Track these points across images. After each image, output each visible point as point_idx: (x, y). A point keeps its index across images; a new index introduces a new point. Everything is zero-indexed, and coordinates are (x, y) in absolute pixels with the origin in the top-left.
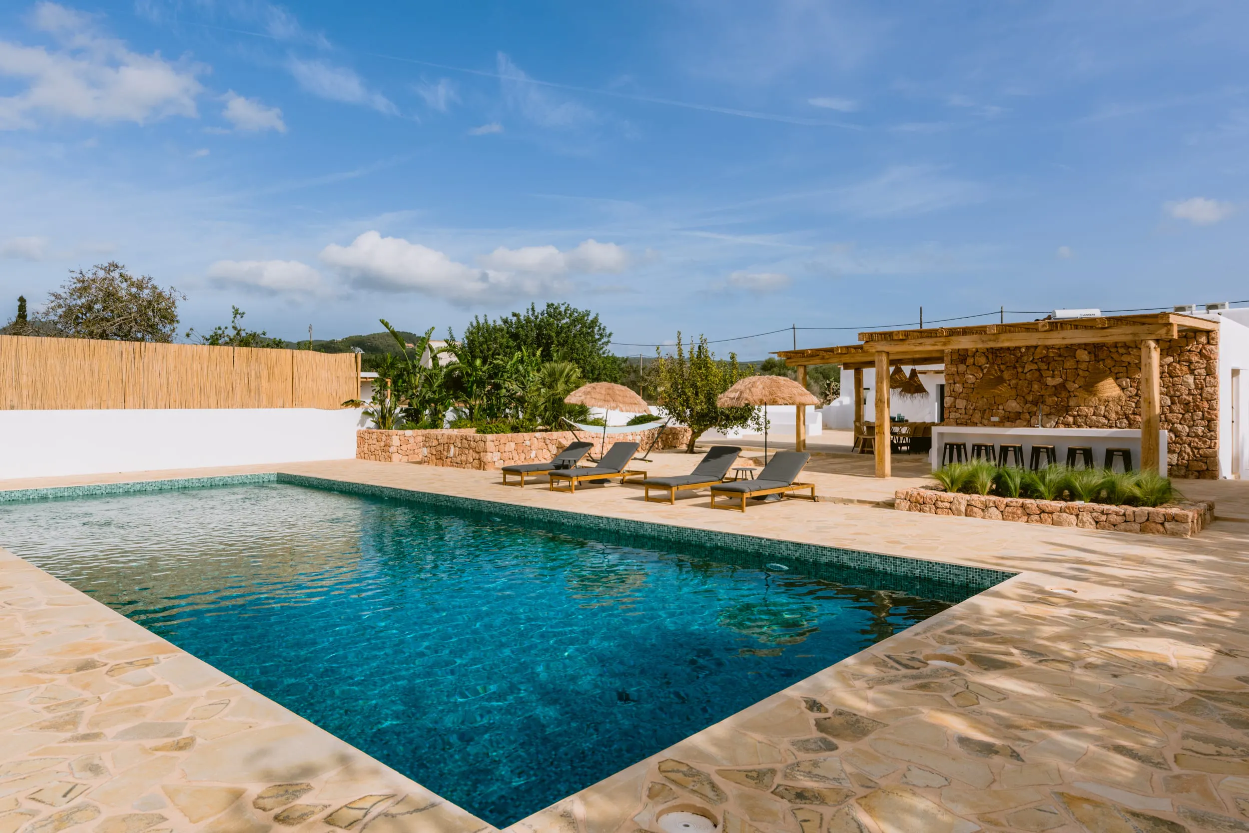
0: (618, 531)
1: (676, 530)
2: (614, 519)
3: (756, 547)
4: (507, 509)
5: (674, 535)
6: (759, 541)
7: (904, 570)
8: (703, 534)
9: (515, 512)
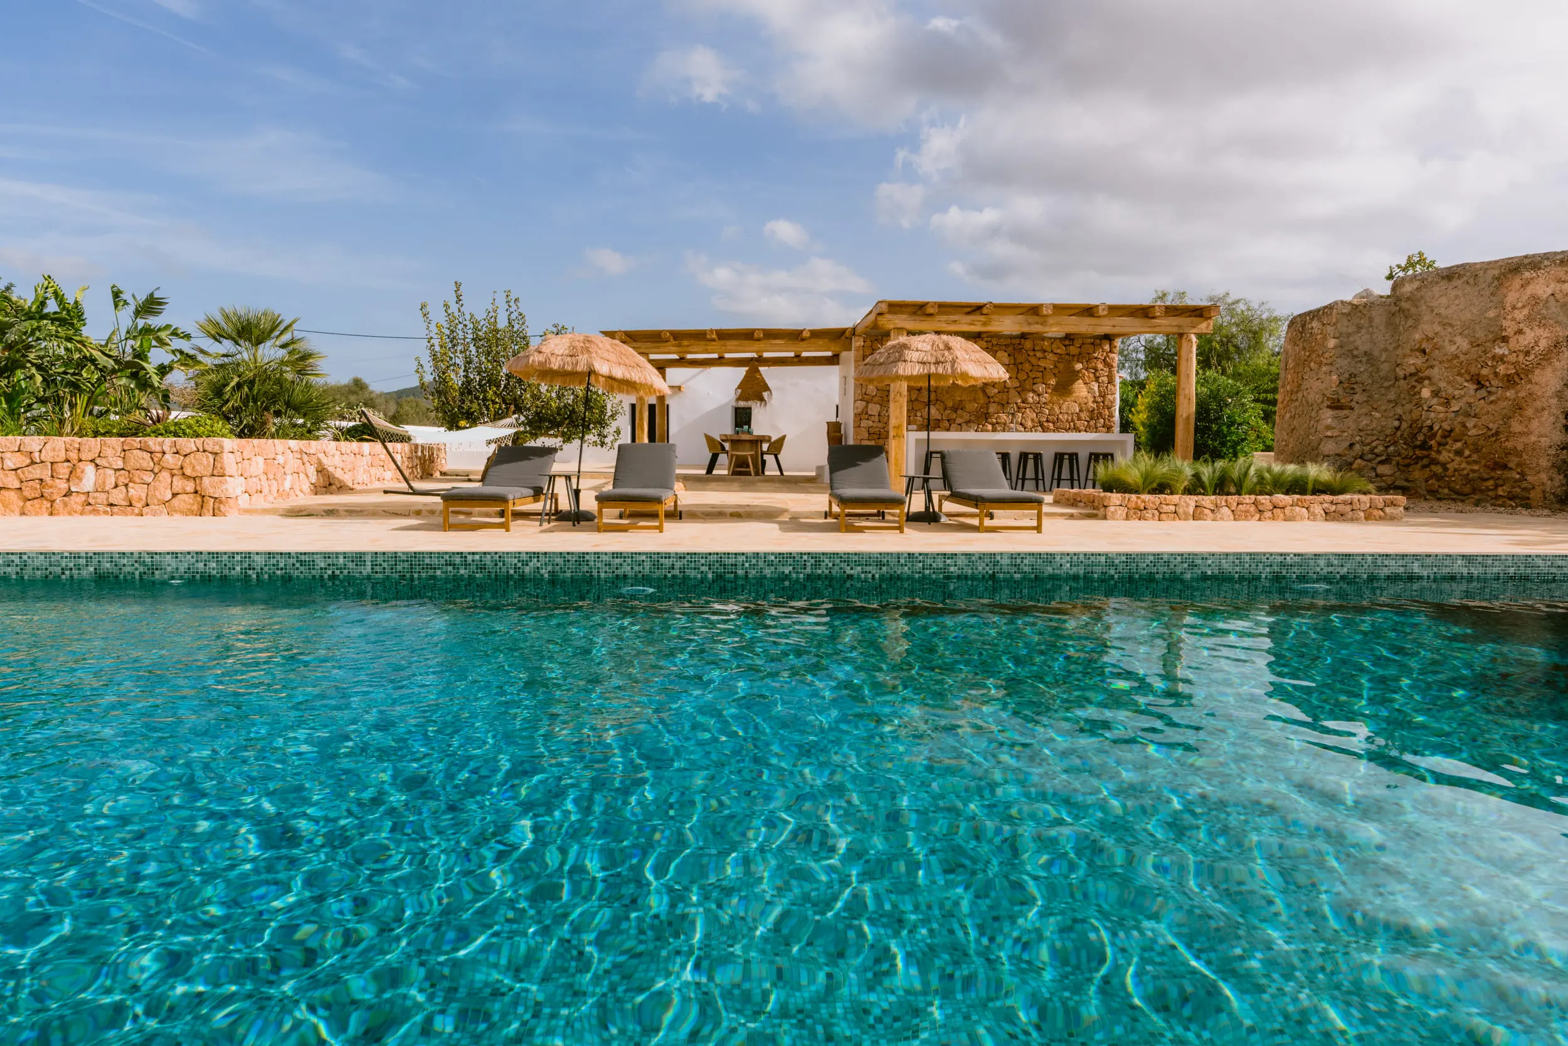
0: (993, 577)
1: (1124, 558)
2: (982, 556)
3: (1276, 569)
4: (678, 565)
5: (1120, 568)
6: (1280, 559)
7: (1495, 570)
8: (1179, 559)
9: (704, 569)
